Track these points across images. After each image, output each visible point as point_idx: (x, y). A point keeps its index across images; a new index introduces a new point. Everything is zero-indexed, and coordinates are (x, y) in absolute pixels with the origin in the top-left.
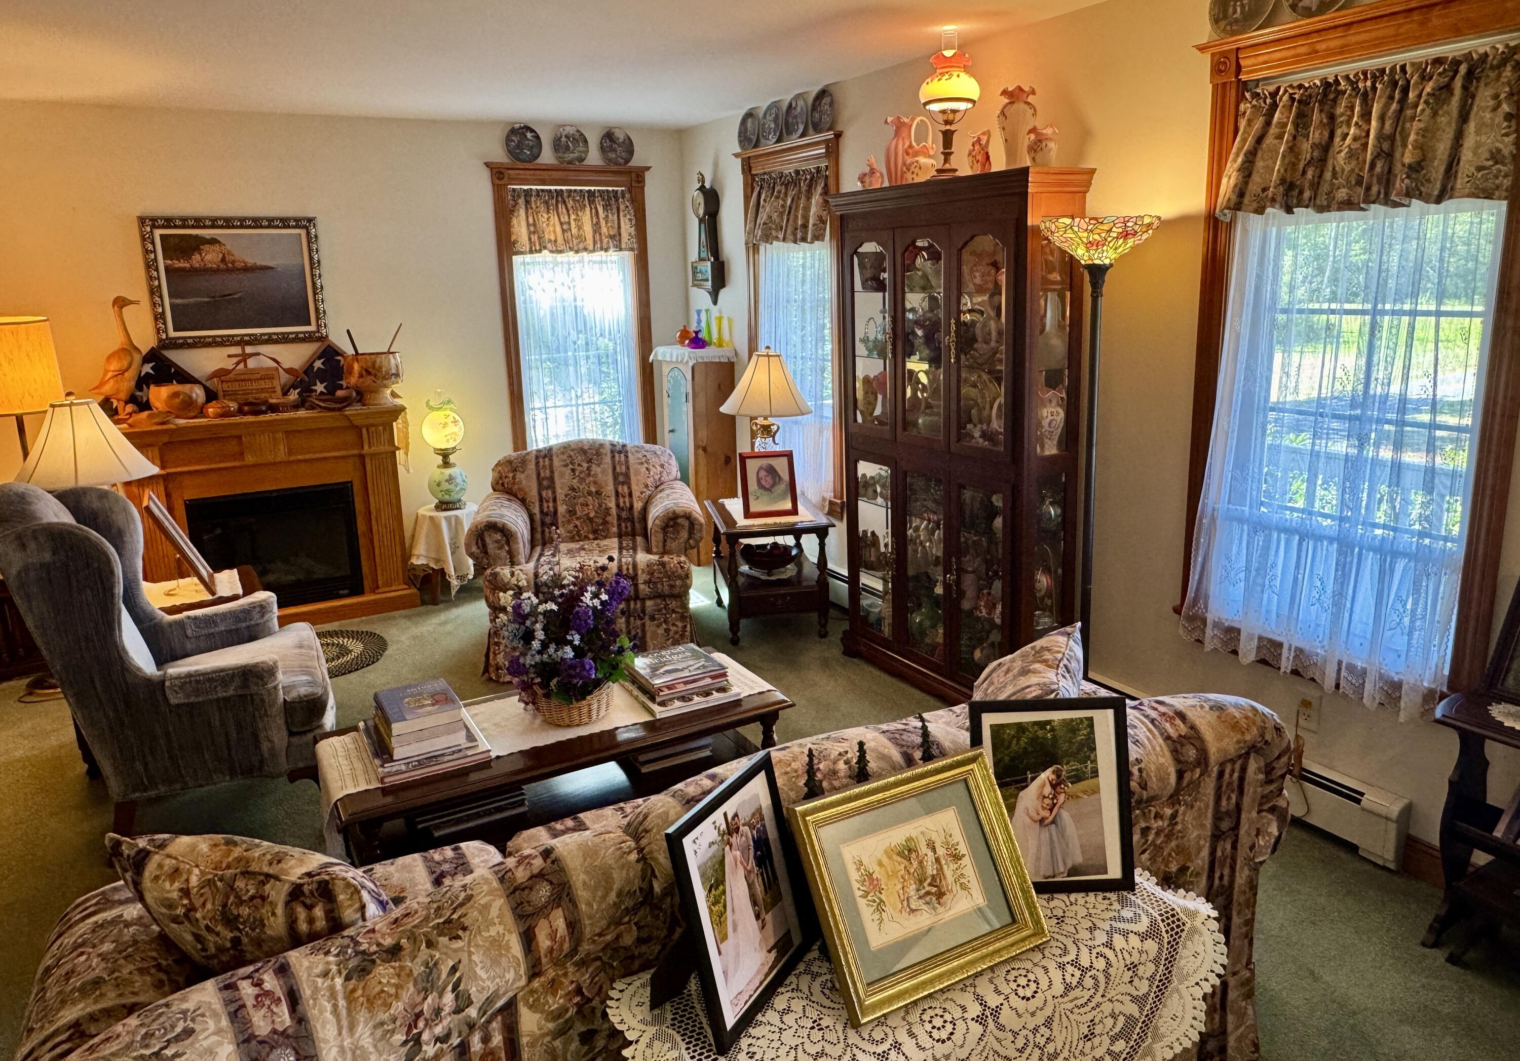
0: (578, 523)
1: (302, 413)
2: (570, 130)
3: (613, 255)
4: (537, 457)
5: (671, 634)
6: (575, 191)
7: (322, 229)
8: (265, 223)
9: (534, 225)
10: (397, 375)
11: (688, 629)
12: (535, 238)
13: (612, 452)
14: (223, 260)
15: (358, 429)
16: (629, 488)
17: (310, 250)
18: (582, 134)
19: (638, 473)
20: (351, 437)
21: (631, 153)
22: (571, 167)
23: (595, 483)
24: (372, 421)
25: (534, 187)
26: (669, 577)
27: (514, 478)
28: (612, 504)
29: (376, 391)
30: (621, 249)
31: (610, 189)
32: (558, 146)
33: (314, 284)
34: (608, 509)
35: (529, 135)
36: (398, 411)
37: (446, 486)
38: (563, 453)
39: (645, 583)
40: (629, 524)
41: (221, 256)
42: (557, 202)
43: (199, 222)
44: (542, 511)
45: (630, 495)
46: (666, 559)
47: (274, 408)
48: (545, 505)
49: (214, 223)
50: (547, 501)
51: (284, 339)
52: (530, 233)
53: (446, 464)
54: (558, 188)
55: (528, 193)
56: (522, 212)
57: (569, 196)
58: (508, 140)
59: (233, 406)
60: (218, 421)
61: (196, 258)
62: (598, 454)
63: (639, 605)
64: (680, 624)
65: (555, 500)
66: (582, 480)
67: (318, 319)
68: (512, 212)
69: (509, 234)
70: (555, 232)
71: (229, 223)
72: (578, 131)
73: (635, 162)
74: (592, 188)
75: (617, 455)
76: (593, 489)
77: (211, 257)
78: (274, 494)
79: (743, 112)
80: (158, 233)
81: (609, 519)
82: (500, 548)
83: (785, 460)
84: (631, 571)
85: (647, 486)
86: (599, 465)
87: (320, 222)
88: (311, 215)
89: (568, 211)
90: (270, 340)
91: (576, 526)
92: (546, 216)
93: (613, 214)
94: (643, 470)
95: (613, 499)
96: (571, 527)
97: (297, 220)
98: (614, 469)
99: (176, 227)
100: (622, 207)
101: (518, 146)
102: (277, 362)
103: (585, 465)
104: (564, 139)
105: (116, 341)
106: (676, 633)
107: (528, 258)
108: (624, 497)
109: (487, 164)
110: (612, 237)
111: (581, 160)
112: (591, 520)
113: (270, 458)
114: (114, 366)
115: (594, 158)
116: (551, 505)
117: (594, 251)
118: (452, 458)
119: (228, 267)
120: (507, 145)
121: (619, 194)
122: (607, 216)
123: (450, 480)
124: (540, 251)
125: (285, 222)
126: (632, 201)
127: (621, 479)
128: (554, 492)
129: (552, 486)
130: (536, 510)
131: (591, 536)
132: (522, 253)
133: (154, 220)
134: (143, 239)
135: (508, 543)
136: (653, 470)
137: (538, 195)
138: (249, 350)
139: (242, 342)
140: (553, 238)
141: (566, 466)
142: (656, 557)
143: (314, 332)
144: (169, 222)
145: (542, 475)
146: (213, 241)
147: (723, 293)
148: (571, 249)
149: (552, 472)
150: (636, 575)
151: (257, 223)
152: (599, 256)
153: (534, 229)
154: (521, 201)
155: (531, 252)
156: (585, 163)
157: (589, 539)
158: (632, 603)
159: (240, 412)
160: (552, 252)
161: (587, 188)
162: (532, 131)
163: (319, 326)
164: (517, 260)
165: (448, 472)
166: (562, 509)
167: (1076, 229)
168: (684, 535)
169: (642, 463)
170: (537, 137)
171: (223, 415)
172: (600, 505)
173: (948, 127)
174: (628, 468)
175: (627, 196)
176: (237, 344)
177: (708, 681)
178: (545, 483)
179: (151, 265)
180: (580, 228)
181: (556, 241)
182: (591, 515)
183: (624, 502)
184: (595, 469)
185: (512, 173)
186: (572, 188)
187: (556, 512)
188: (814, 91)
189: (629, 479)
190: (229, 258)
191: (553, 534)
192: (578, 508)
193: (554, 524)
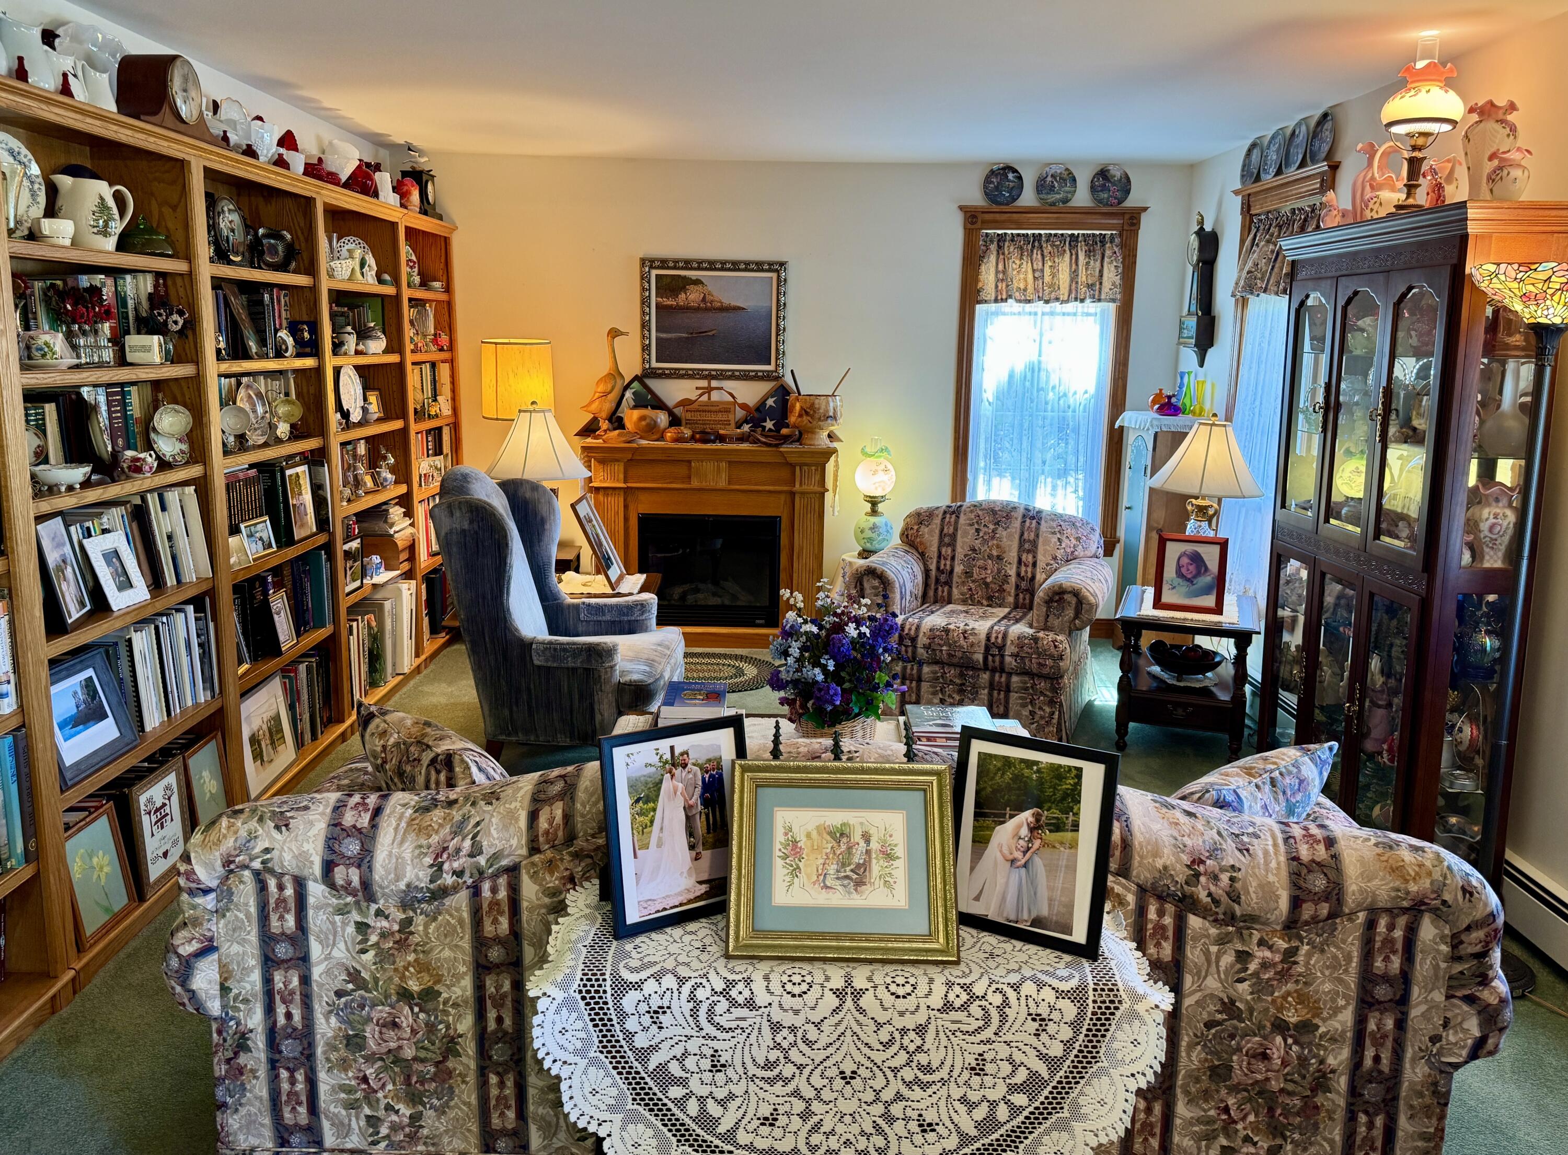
0: (973, 586)
1: (745, 446)
2: (1059, 169)
3: (1090, 306)
4: (945, 513)
5: (1037, 718)
6: (1055, 235)
7: (793, 275)
8: (742, 266)
9: (1004, 272)
10: (834, 418)
11: (1056, 716)
12: (1002, 286)
13: (1024, 516)
14: (704, 299)
15: (792, 466)
16: (1035, 557)
17: (778, 293)
18: (1071, 173)
19: (1047, 542)
20: (784, 473)
21: (1128, 192)
22: (1053, 209)
23: (998, 547)
24: (805, 460)
25: (1009, 232)
26: (1039, 654)
27: (918, 531)
28: (1012, 572)
29: (812, 431)
30: (1099, 300)
31: (1097, 232)
32: (1042, 186)
33: (778, 325)
34: (1007, 576)
35: (1011, 176)
36: (829, 453)
37: (868, 534)
38: (972, 512)
39: (1012, 655)
40: (1027, 597)
41: (702, 295)
42: (1033, 247)
43: (688, 264)
44: (938, 568)
45: (1034, 565)
46: (1041, 634)
47: (722, 439)
48: (943, 562)
49: (701, 265)
50: (945, 559)
51: (745, 376)
52: (998, 280)
53: (874, 512)
54: (1037, 232)
55: (1001, 238)
56: (993, 258)
57: (1047, 241)
58: (987, 181)
59: (687, 433)
60: (673, 445)
61: (683, 296)
62: (1008, 517)
63: (1003, 679)
64: (1048, 710)
65: (953, 558)
66: (985, 542)
67: (777, 359)
68: (982, 258)
69: (977, 280)
70: (1025, 280)
71: (712, 265)
72: (1067, 169)
73: (1132, 201)
74: (1076, 232)
75: (1028, 521)
76: (995, 553)
77: (693, 296)
79: (1248, 143)
80: (654, 272)
81: (1005, 587)
83: (1216, 549)
84: (1000, 640)
85: (1055, 558)
86: (1006, 528)
87: (791, 267)
88: (783, 260)
89: (1043, 255)
90: (733, 376)
91: (970, 589)
92: (1018, 262)
93: (1095, 260)
94: (1054, 539)
95: (1015, 567)
96: (965, 589)
97: (771, 264)
98: (1022, 534)
99: (669, 268)
100: (1108, 253)
101: (997, 188)
102: (733, 397)
103: (992, 527)
104: (1049, 179)
105: (605, 367)
106: (1042, 717)
107: (993, 307)
108: (1026, 566)
109: (961, 208)
110: (1090, 286)
111: (1066, 201)
112: (987, 585)
113: (712, 484)
114: (601, 388)
115: (1082, 197)
116: (948, 563)
117: (1067, 301)
118: (881, 507)
119: (708, 307)
120: (985, 187)
121: (1107, 238)
122: (1088, 263)
123: (874, 528)
124: (1006, 300)
125: (759, 266)
126: (1122, 246)
127: (1027, 546)
128: (954, 550)
129: (952, 544)
130: (933, 567)
131: (985, 603)
132: (986, 302)
133: (652, 261)
134: (642, 278)
136: (1065, 542)
137: (1012, 240)
138: (714, 383)
139: (710, 376)
140: (1022, 286)
141: (972, 525)
142: (1031, 631)
143: (772, 372)
144: (664, 263)
145: (946, 530)
146: (697, 282)
147: (1211, 353)
148: (1040, 299)
149: (956, 529)
150: (1004, 646)
151: (735, 266)
152: (1071, 307)
153: (1003, 276)
154: (993, 247)
155: (996, 301)
156: (1071, 204)
157: (982, 604)
158: (997, 675)
159: (693, 438)
160: (1020, 301)
161: (1070, 232)
162: (1015, 171)
163: (777, 365)
164: (980, 309)
165: (873, 520)
166: (959, 569)
168: (1070, 613)
169: (1054, 533)
170: (1020, 178)
171: (677, 440)
172: (999, 571)
173: (1417, 154)
174: (1037, 536)
175: (1117, 240)
178: (947, 540)
179: (645, 302)
180: (1053, 275)
181: (1025, 290)
182: (988, 580)
183: (1026, 572)
184: (1001, 532)
185: (987, 217)
186: (1053, 232)
187: (952, 571)
188: (1318, 113)
189: (1036, 547)
190: (708, 298)
191: (945, 594)
192: (976, 571)
193: (949, 583)
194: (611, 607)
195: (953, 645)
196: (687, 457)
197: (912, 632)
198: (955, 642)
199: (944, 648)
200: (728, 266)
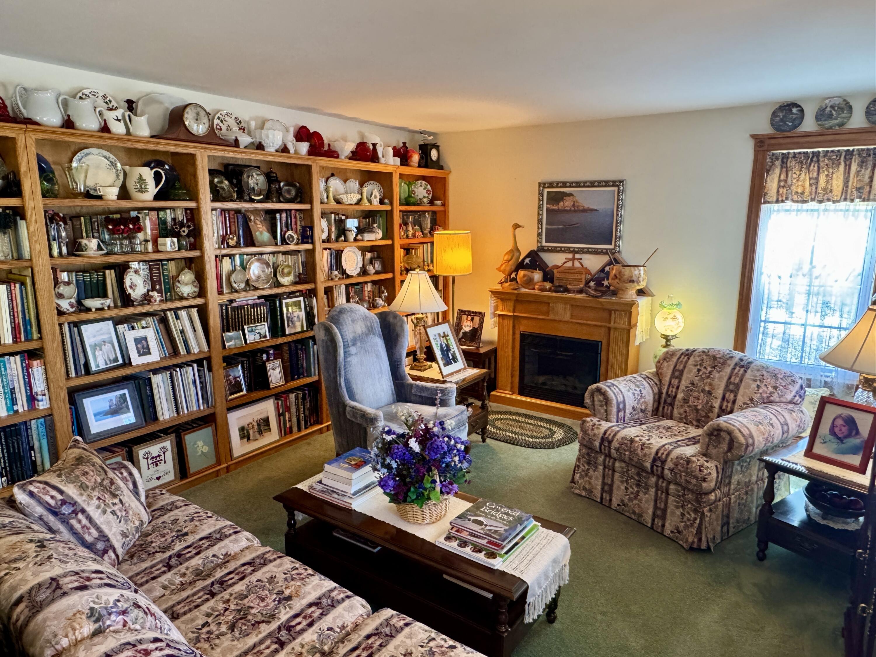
0: (688, 410)
1: (578, 296)
2: (837, 101)
3: (861, 205)
4: (682, 354)
5: (685, 519)
6: (832, 151)
7: (626, 187)
9: (786, 181)
11: (698, 522)
12: (783, 191)
13: (736, 365)
14: (574, 205)
15: (610, 312)
16: (735, 396)
17: (618, 200)
18: (847, 103)
19: (748, 386)
20: (605, 315)
22: (832, 131)
23: (710, 384)
24: (618, 308)
25: (792, 151)
26: (687, 473)
28: (717, 405)
29: (622, 290)
30: (868, 200)
31: (871, 147)
32: (821, 115)
33: (617, 220)
34: (712, 407)
35: (794, 110)
38: (699, 356)
39: (669, 469)
41: (572, 203)
42: (812, 161)
43: (564, 184)
44: (667, 393)
45: (735, 402)
47: (567, 290)
48: (671, 389)
49: (571, 184)
50: (673, 387)
51: (595, 252)
52: (779, 187)
55: (785, 157)
56: (777, 171)
57: (825, 156)
58: (774, 115)
59: (548, 286)
61: (561, 204)
62: (724, 363)
63: (664, 485)
64: (693, 515)
65: (678, 388)
66: (702, 379)
67: (616, 241)
68: (768, 171)
70: (803, 186)
71: (578, 184)
72: (845, 100)
74: (851, 148)
75: (738, 368)
76: (707, 388)
77: (567, 203)
80: (546, 190)
81: (710, 414)
82: (601, 406)
84: (664, 456)
85: (752, 400)
86: (719, 372)
87: (627, 183)
88: (620, 178)
89: (819, 167)
91: (685, 412)
92: (798, 173)
93: (867, 169)
94: (754, 385)
95: (719, 401)
96: (682, 411)
97: (614, 182)
98: (730, 378)
99: (553, 187)
101: (782, 120)
102: (582, 265)
103: (709, 369)
104: (828, 109)
107: (776, 206)
108: (728, 402)
109: (752, 136)
110: (860, 189)
111: (841, 125)
112: (697, 410)
113: (561, 318)
114: (506, 258)
115: (857, 121)
116: (674, 390)
119: (576, 210)
120: (772, 120)
122: (860, 171)
124: (785, 201)
125: (607, 184)
127: (731, 387)
128: (679, 382)
129: (680, 378)
130: (664, 391)
132: (769, 203)
133: (544, 184)
134: (539, 194)
136: (763, 389)
137: (794, 157)
138: (577, 256)
139: (574, 251)
140: (800, 191)
141: (696, 366)
143: (612, 249)
144: (551, 185)
145: (677, 367)
146: (570, 195)
149: (685, 367)
150: (666, 461)
152: (844, 205)
153: (783, 184)
154: (778, 163)
155: (777, 201)
156: (847, 127)
157: (693, 425)
158: (661, 480)
159: (550, 289)
160: (797, 202)
161: (846, 148)
162: (798, 106)
163: (615, 245)
164: (764, 207)
166: (680, 396)
168: (724, 446)
169: (755, 381)
170: (802, 111)
171: (540, 290)
172: (707, 402)
174: (742, 381)
176: (570, 252)
177: (485, 542)
178: (677, 374)
179: (540, 207)
180: (828, 182)
181: (803, 193)
182: (699, 408)
183: (727, 406)
184: (715, 374)
185: (773, 141)
186: (830, 149)
187: (675, 397)
189: (738, 390)
190: (576, 204)
191: (669, 411)
192: (691, 399)
193: (672, 405)
195: (633, 452)
196: (547, 300)
197: (610, 437)
198: (635, 450)
199: (627, 453)
200: (587, 184)
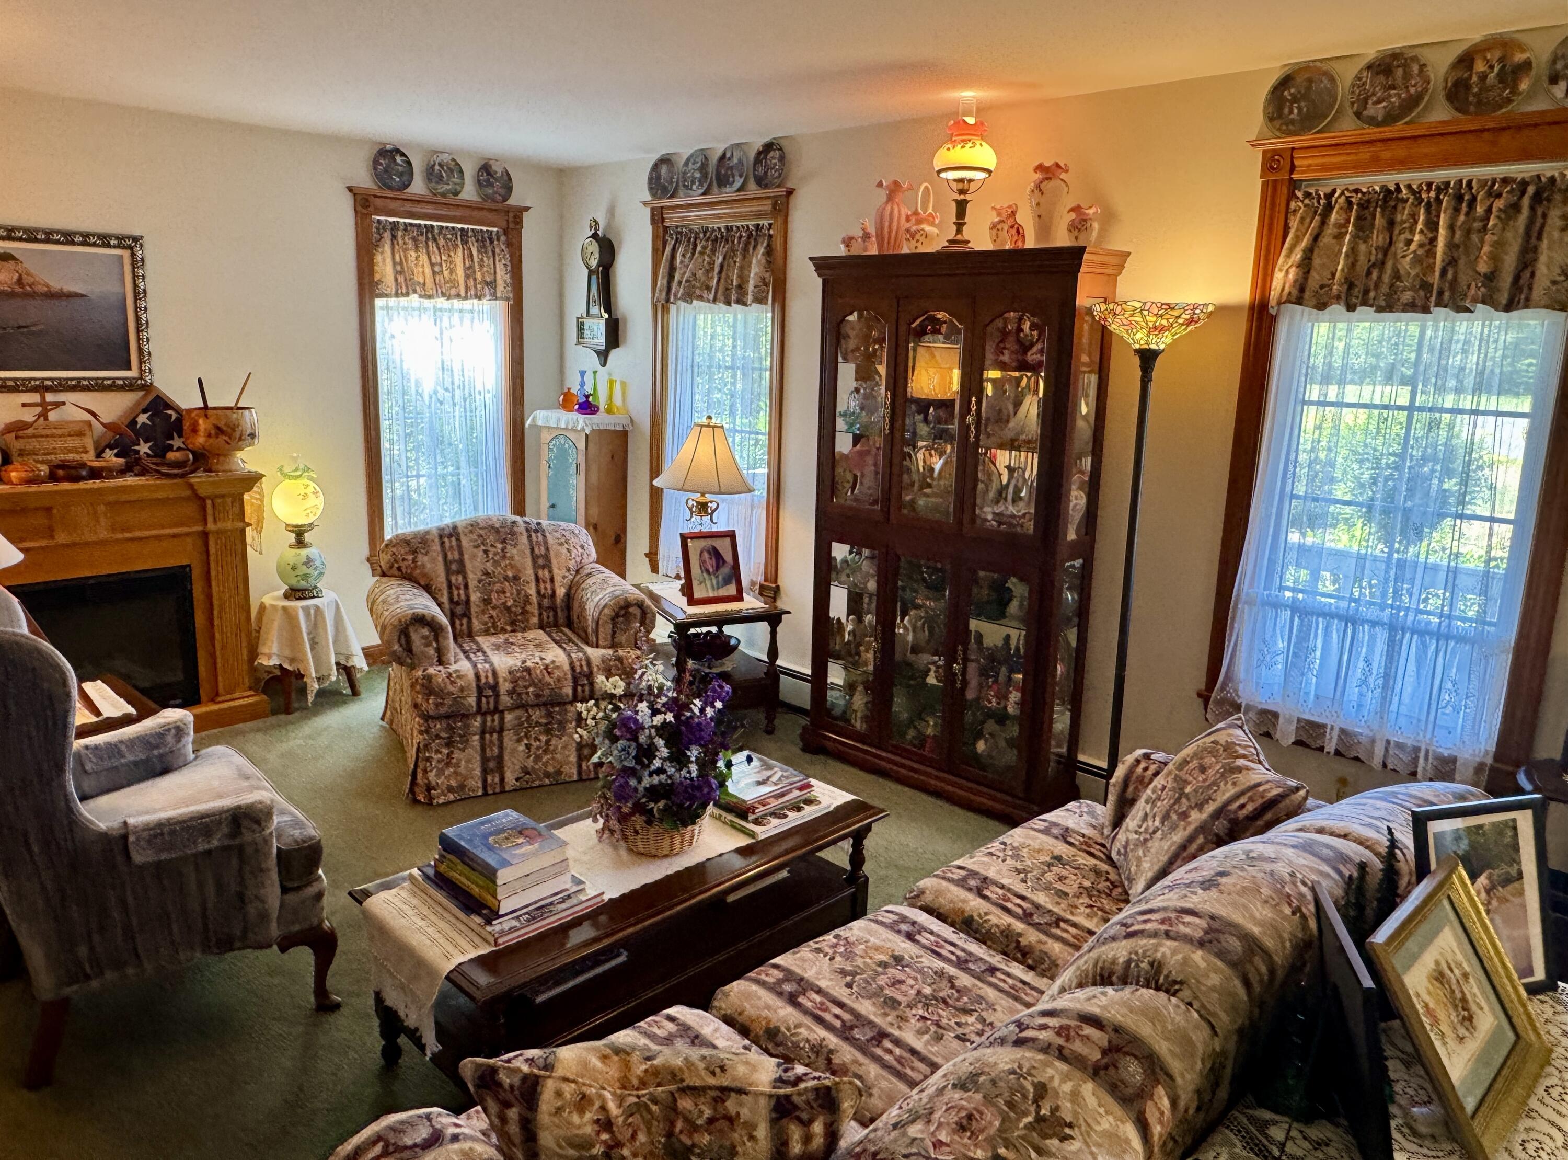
0: (494, 613)
1: (134, 480)
2: (446, 158)
3: (486, 304)
4: (443, 535)
6: (447, 228)
7: (150, 252)
8: (78, 239)
9: (401, 263)
10: (253, 436)
12: (401, 279)
13: (527, 530)
14: (20, 281)
15: (202, 500)
16: (550, 572)
17: (135, 277)
18: (457, 164)
19: (558, 555)
20: (191, 510)
21: (509, 189)
22: (445, 200)
23: (512, 566)
24: (219, 491)
25: (402, 220)
27: (414, 561)
28: (532, 591)
29: (224, 454)
30: (495, 298)
31: (485, 229)
32: (431, 174)
33: (138, 318)
34: (527, 596)
35: (399, 159)
36: (252, 480)
37: (304, 570)
38: (471, 532)
40: (551, 614)
41: (16, 276)
42: (427, 239)
44: (450, 600)
45: (552, 580)
46: (621, 653)
47: (95, 474)
48: (455, 592)
49: (12, 233)
50: (458, 588)
52: (396, 272)
53: (300, 543)
54: (429, 223)
55: (394, 227)
56: (387, 248)
57: (440, 233)
58: (376, 162)
59: (44, 470)
60: (21, 489)
62: (513, 533)
65: (466, 586)
66: (497, 563)
67: (141, 362)
68: (376, 247)
69: (372, 272)
70: (423, 273)
71: (31, 236)
72: (453, 160)
73: (512, 201)
74: (466, 227)
75: (533, 535)
76: (510, 574)
78: (91, 582)
79: (655, 157)
81: (528, 608)
82: (428, 645)
83: (728, 541)
84: (585, 668)
85: (569, 570)
86: (515, 546)
87: (146, 242)
88: (137, 233)
89: (439, 251)
90: (78, 386)
91: (492, 617)
92: (414, 254)
93: (488, 258)
94: (564, 551)
95: (533, 584)
96: (486, 618)
97: (120, 238)
98: (532, 550)
100: (497, 251)
101: (386, 171)
102: (94, 415)
103: (500, 546)
104: (437, 167)
107: (392, 301)
108: (544, 582)
109: (350, 189)
110: (486, 284)
111: (456, 193)
112: (508, 609)
113: (89, 537)
115: (469, 192)
116: (462, 592)
117: (466, 298)
118: (308, 537)
120: (375, 169)
121: (494, 236)
122: (481, 260)
123: (308, 562)
124: (407, 294)
125: (104, 240)
126: (509, 244)
127: (541, 561)
128: (465, 578)
129: (462, 571)
131: (509, 628)
132: (387, 296)
135: (436, 639)
136: (574, 552)
137: (406, 230)
138: (50, 397)
139: (42, 388)
140: (422, 281)
141: (477, 547)
142: (610, 652)
143: (137, 379)
145: (449, 557)
146: (8, 257)
147: (614, 354)
148: (443, 294)
149: (461, 553)
150: (591, 672)
151: (68, 238)
152: (472, 303)
153: (400, 270)
154: (387, 235)
155: (397, 295)
156: (460, 197)
157: (506, 631)
159: (53, 477)
160: (421, 296)
161: (460, 226)
162: (403, 155)
163: (141, 371)
164: (379, 302)
165: (304, 552)
166: (475, 597)
167: (1146, 313)
169: (561, 544)
170: (409, 163)
171: (29, 481)
172: (519, 592)
173: (962, 197)
174: (547, 549)
175: (503, 238)
176: (35, 389)
177: (796, 793)
178: (454, 567)
180: (452, 271)
181: (424, 284)
182: (509, 604)
183: (546, 588)
184: (512, 551)
185: (378, 202)
186: (444, 224)
187: (468, 601)
188: (758, 143)
189: (550, 561)
190: (27, 280)
191: (465, 627)
192: (494, 596)
193: (467, 615)
194: (131, 743)
195: (539, 684)
196: (47, 503)
197: (491, 680)
198: (540, 681)
199: (531, 689)
200: (56, 237)
